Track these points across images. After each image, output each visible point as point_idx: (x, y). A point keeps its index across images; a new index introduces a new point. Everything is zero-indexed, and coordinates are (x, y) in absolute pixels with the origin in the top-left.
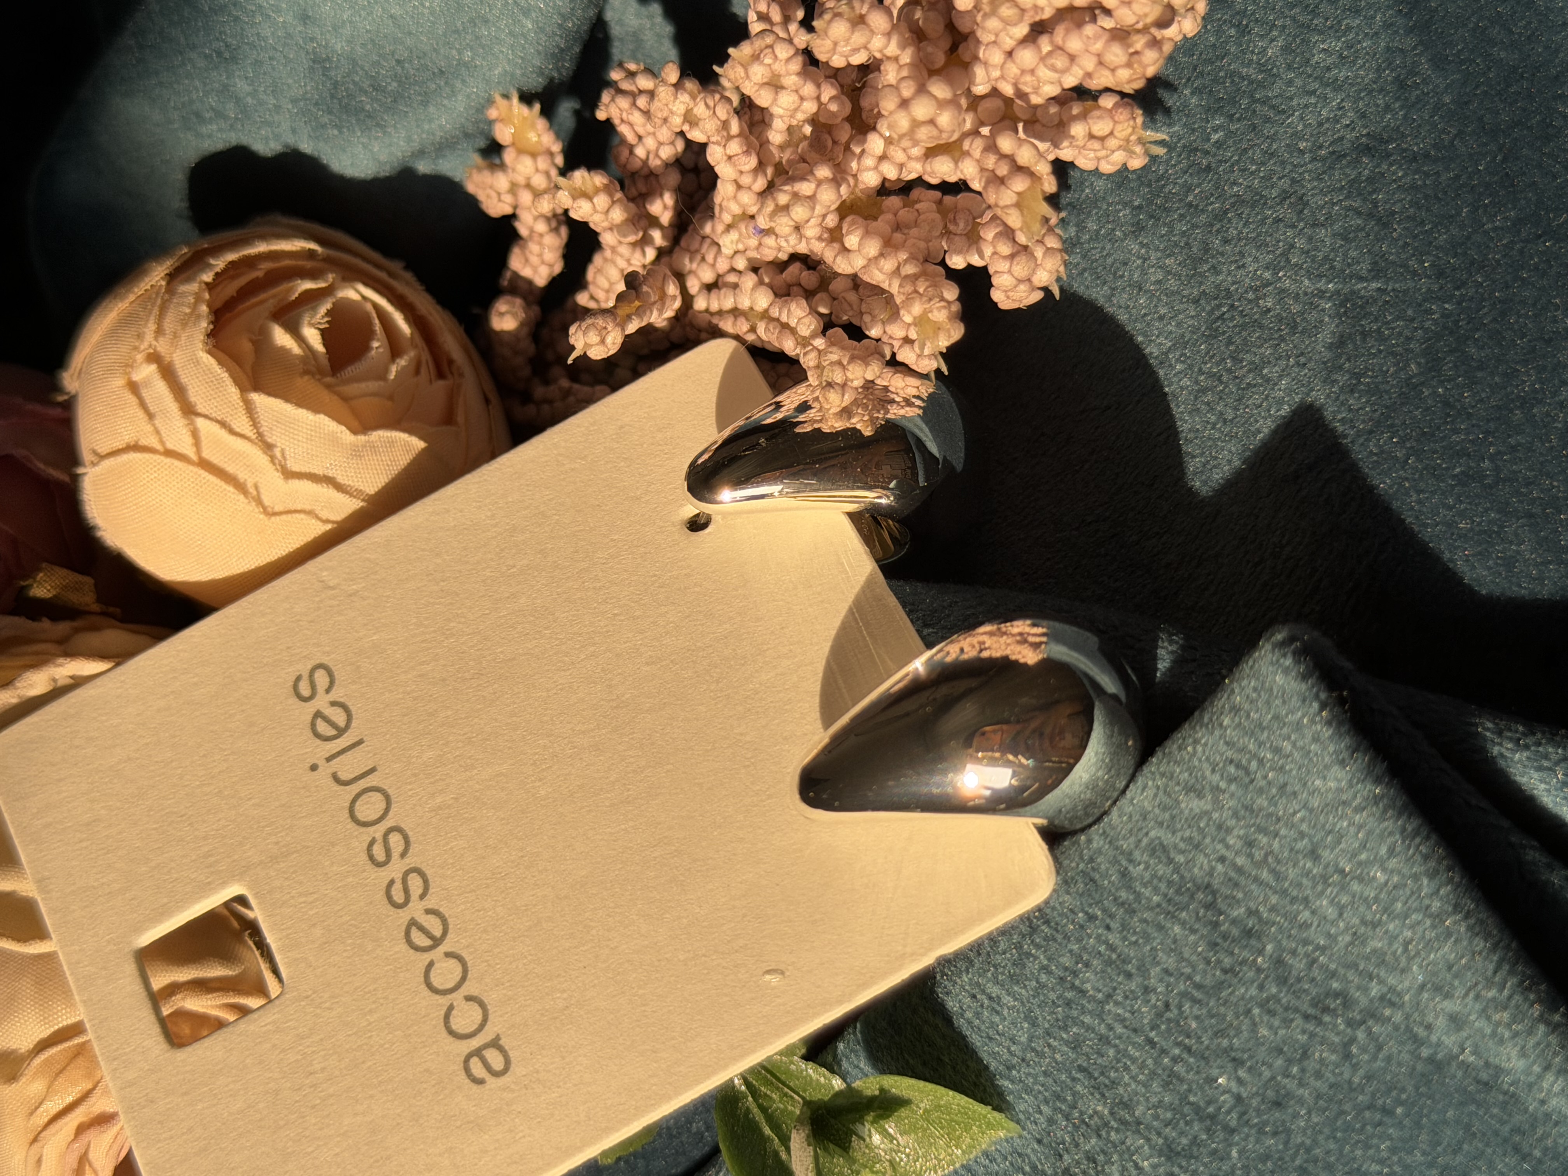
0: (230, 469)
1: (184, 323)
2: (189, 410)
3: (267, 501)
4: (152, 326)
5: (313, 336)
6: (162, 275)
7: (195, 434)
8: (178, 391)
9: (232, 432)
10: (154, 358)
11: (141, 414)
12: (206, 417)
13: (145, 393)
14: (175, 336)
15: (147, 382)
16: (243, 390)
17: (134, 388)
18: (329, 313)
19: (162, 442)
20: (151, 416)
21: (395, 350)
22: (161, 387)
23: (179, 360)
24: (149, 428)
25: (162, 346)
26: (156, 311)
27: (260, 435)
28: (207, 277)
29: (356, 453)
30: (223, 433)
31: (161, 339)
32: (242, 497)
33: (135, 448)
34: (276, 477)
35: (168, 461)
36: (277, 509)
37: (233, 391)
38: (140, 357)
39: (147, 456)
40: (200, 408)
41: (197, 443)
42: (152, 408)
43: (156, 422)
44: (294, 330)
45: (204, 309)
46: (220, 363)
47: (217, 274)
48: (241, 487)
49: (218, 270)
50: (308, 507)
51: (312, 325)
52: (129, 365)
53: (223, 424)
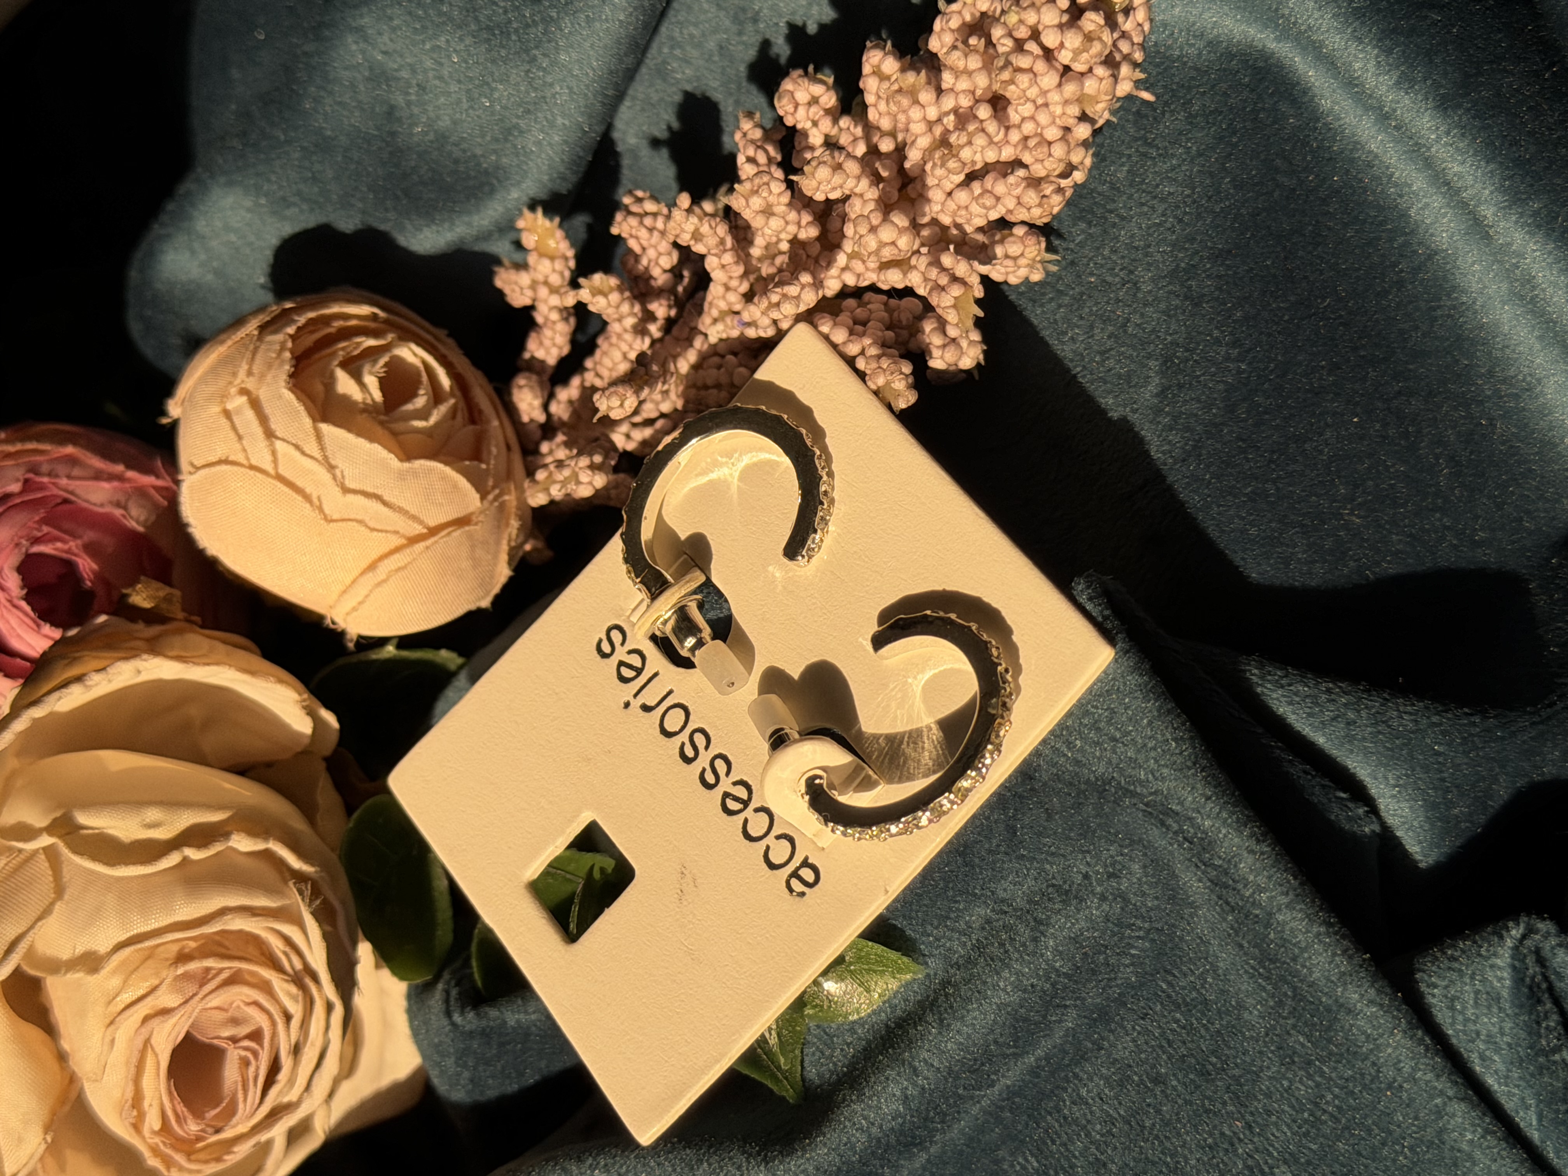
0: (299, 483)
1: (270, 366)
2: (270, 434)
3: (327, 510)
4: (245, 367)
5: (371, 381)
6: (255, 326)
7: (274, 453)
8: (263, 419)
9: (303, 453)
10: (244, 392)
11: (232, 435)
12: (284, 440)
13: (236, 419)
14: (262, 376)
15: (239, 410)
16: (314, 420)
17: (227, 414)
18: (386, 365)
19: (248, 459)
20: (240, 438)
21: (437, 397)
22: (250, 414)
23: (263, 394)
24: (238, 446)
25: (250, 384)
26: (248, 355)
27: (326, 458)
28: (291, 330)
29: (401, 476)
30: (297, 454)
31: (251, 378)
32: (308, 505)
33: (226, 462)
34: (337, 491)
35: (252, 473)
36: (335, 517)
37: (307, 421)
38: (233, 390)
39: (235, 468)
40: (278, 434)
41: (275, 461)
42: (241, 432)
43: (244, 442)
44: (357, 376)
45: (287, 355)
46: (298, 398)
47: (299, 328)
48: (307, 498)
49: (300, 324)
50: (359, 517)
51: (371, 373)
52: (224, 397)
53: (297, 447)
